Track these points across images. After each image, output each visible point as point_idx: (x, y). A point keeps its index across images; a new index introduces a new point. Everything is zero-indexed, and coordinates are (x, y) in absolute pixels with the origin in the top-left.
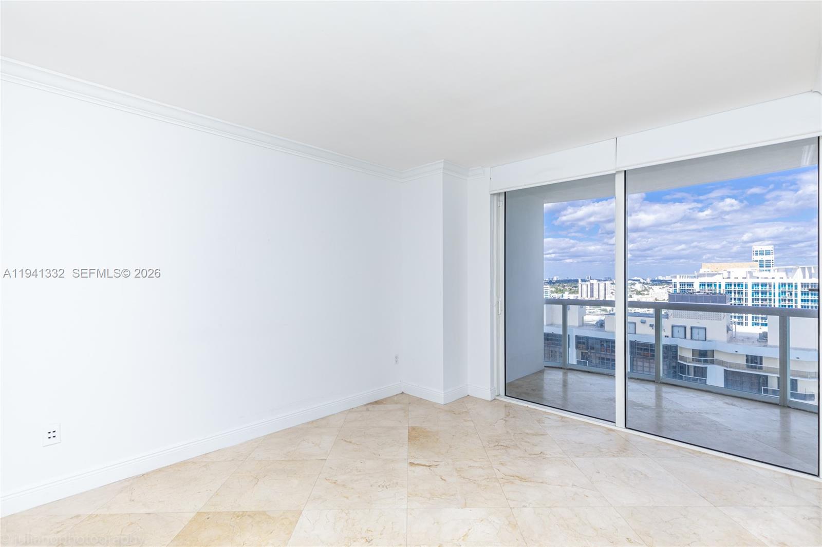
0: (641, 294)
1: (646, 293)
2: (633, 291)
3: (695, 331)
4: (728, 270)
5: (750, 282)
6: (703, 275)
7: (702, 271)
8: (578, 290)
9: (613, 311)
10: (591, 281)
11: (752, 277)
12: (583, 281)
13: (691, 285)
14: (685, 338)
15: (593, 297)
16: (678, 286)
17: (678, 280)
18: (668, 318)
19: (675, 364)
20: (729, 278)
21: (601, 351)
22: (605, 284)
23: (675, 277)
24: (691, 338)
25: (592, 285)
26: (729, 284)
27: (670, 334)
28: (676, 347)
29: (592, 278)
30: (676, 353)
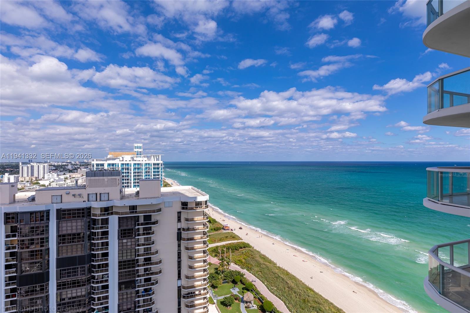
0: (72, 172)
1: (75, 171)
2: (66, 170)
3: (102, 196)
4: (122, 156)
5: (132, 163)
6: (109, 159)
7: (109, 156)
8: (19, 171)
9: (50, 185)
10: (31, 163)
11: (133, 160)
12: (24, 163)
13: (102, 165)
14: (96, 200)
15: (33, 176)
16: (95, 166)
17: (95, 162)
18: (85, 188)
19: (89, 219)
20: (123, 161)
21: (31, 222)
22: (44, 166)
23: (93, 160)
24: (100, 200)
25: (32, 167)
26: (123, 164)
27: (86, 199)
28: (89, 209)
29: (33, 161)
30: (90, 212)
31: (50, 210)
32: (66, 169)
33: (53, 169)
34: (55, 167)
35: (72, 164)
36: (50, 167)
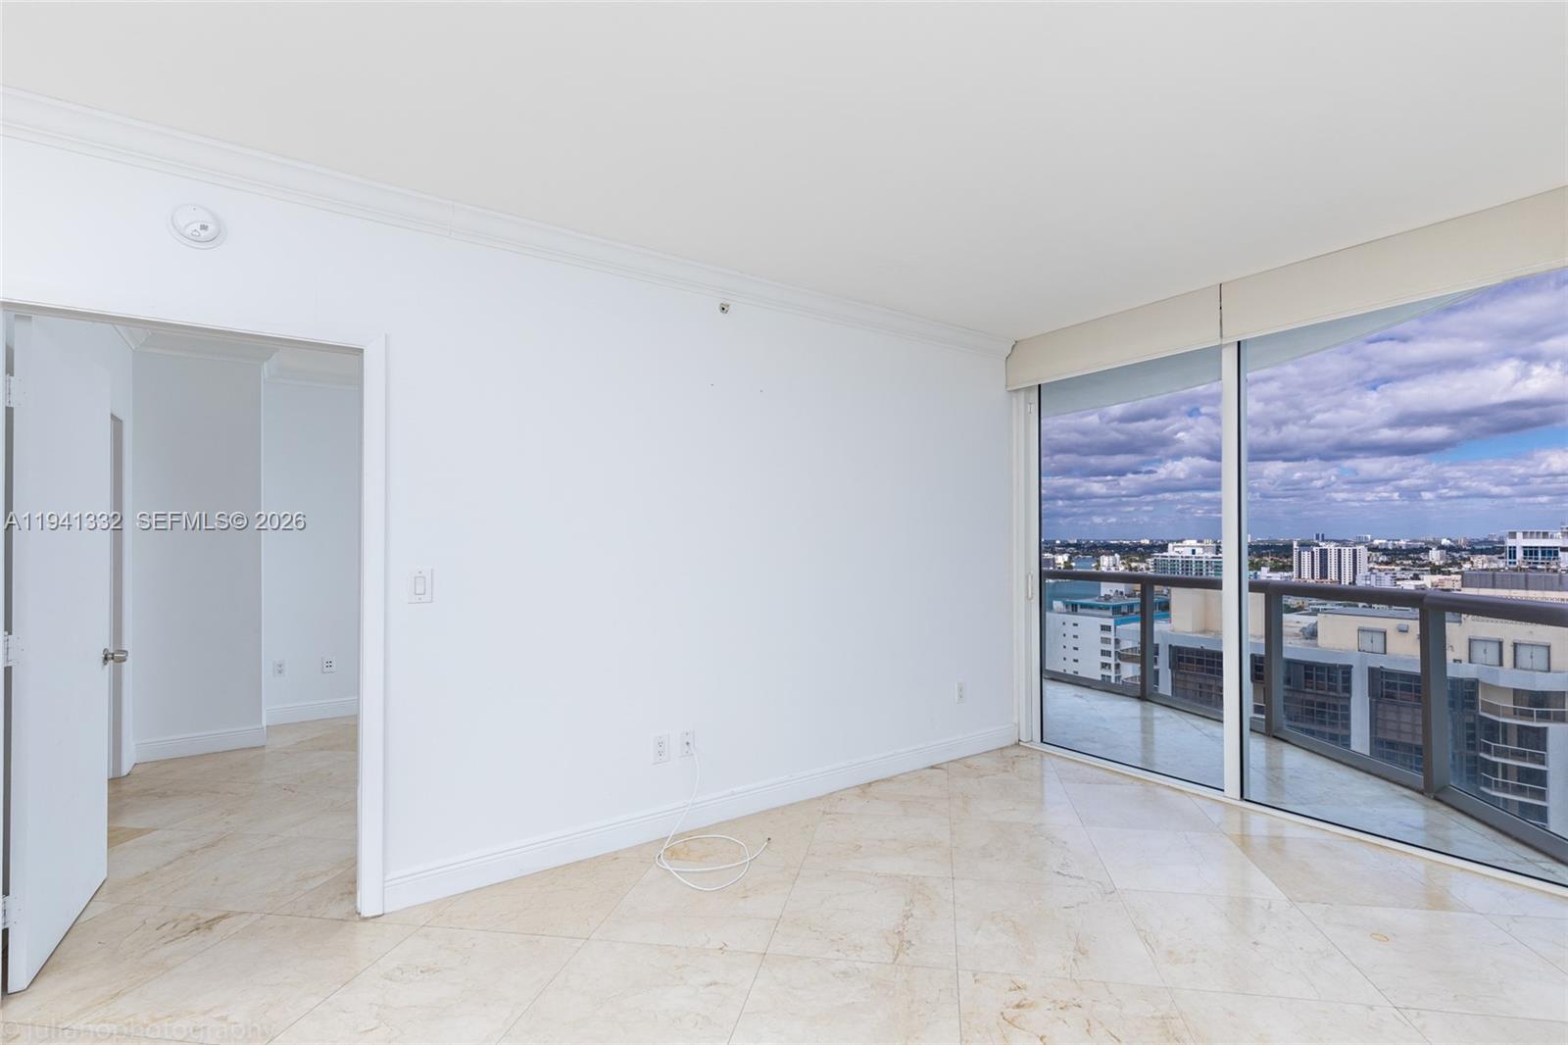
2: (1423, 566)
3: (1524, 652)
8: (1292, 562)
10: (1321, 544)
12: (1304, 545)
13: (1550, 552)
14: (1500, 664)
15: (1326, 577)
16: (1520, 554)
17: (1520, 542)
18: (1460, 622)
19: (1471, 719)
21: (1306, 687)
22: (1355, 551)
23: (1514, 536)
24: (1513, 665)
25: (1324, 553)
27: (1464, 656)
28: (1474, 684)
30: (1473, 696)
31: (1351, 666)
32: (1421, 562)
33: (1381, 559)
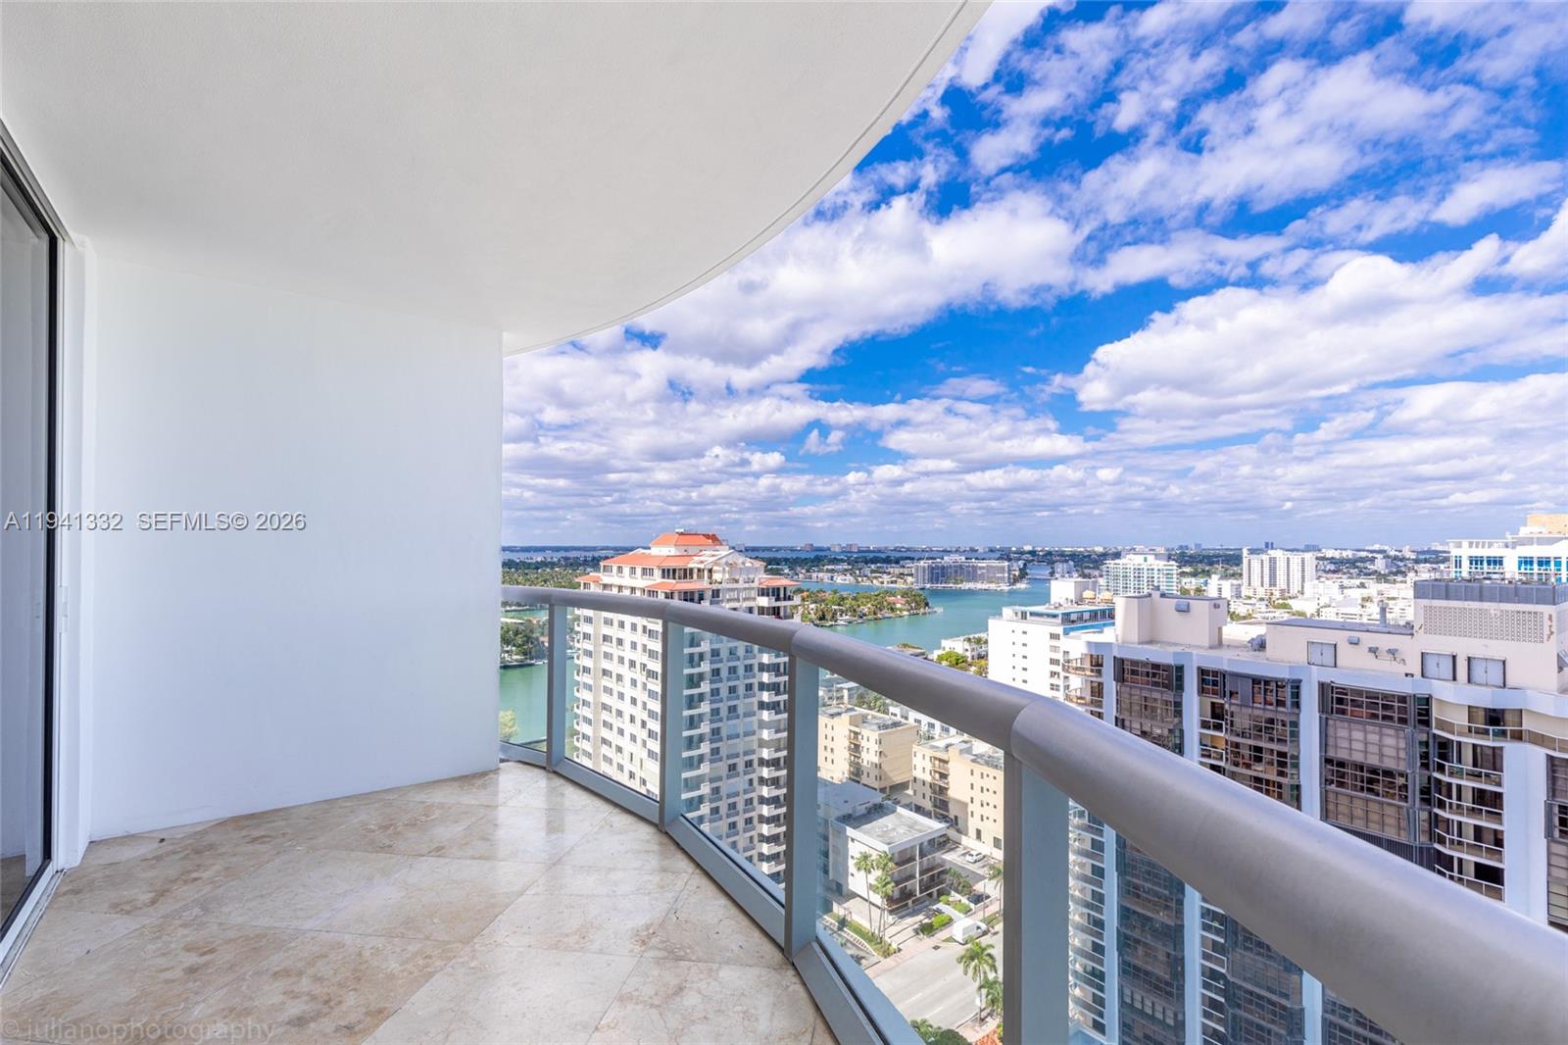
1: (1399, 578)
3: (1478, 667)
6: (1528, 541)
7: (1523, 532)
8: (1242, 569)
9: (1318, 615)
10: (1270, 552)
12: (1252, 551)
13: (1496, 561)
15: (1275, 585)
16: (1466, 563)
17: (1465, 551)
18: (1412, 635)
19: (1425, 735)
21: (1254, 702)
22: (1304, 560)
23: (1459, 545)
27: (1415, 669)
28: (1428, 700)
29: (1275, 546)
30: (1427, 713)
31: (1300, 681)
32: (1368, 571)
33: (1328, 567)
34: (1334, 563)
35: (1387, 557)
36: (1321, 562)
